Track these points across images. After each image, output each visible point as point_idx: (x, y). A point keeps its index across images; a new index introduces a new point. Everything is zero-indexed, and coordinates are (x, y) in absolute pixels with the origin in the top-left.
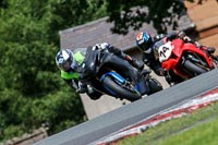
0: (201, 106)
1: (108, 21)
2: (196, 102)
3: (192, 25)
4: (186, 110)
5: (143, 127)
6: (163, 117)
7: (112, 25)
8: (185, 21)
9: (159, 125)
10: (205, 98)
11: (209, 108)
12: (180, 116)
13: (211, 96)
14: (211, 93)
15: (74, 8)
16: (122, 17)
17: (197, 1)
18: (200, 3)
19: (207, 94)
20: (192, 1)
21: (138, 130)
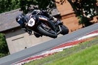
0: (49, 55)
2: (48, 52)
4: (43, 56)
5: (23, 63)
7: (22, 12)
9: (30, 62)
10: (52, 51)
11: (53, 56)
12: (39, 58)
13: (55, 50)
14: (55, 48)
15: (5, 4)
16: (27, 9)
17: (60, 3)
18: (62, 4)
19: (53, 49)
20: (58, 3)
21: (20, 64)
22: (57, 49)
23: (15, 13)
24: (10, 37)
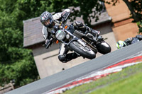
0: (102, 76)
2: (99, 73)
3: (110, 19)
4: (92, 79)
6: (78, 82)
8: (105, 15)
9: (75, 88)
10: (105, 71)
12: (88, 82)
14: (110, 67)
17: (112, 3)
18: (114, 4)
20: (109, 3)
21: (60, 91)
22: (113, 68)
24: (40, 54)
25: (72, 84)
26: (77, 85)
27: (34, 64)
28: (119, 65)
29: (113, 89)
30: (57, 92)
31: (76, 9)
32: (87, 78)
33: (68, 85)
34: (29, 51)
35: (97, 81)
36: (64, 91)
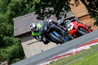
0: (77, 52)
1: (35, 14)
2: (74, 50)
3: (73, 16)
4: (70, 54)
6: (60, 57)
7: (37, 16)
8: (70, 14)
10: (78, 49)
11: (80, 53)
13: (81, 47)
14: (82, 46)
15: (20, 8)
16: (42, 12)
17: (75, 5)
18: (77, 6)
19: (80, 47)
20: (73, 5)
21: (48, 63)
22: (84, 47)
23: (29, 17)
24: (25, 41)
25: (56, 58)
26: (60, 58)
27: (22, 48)
28: (88, 45)
29: (87, 60)
30: (46, 63)
31: (50, 9)
32: (66, 53)
33: (53, 59)
34: (18, 39)
35: (74, 56)
36: (50, 63)
